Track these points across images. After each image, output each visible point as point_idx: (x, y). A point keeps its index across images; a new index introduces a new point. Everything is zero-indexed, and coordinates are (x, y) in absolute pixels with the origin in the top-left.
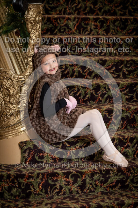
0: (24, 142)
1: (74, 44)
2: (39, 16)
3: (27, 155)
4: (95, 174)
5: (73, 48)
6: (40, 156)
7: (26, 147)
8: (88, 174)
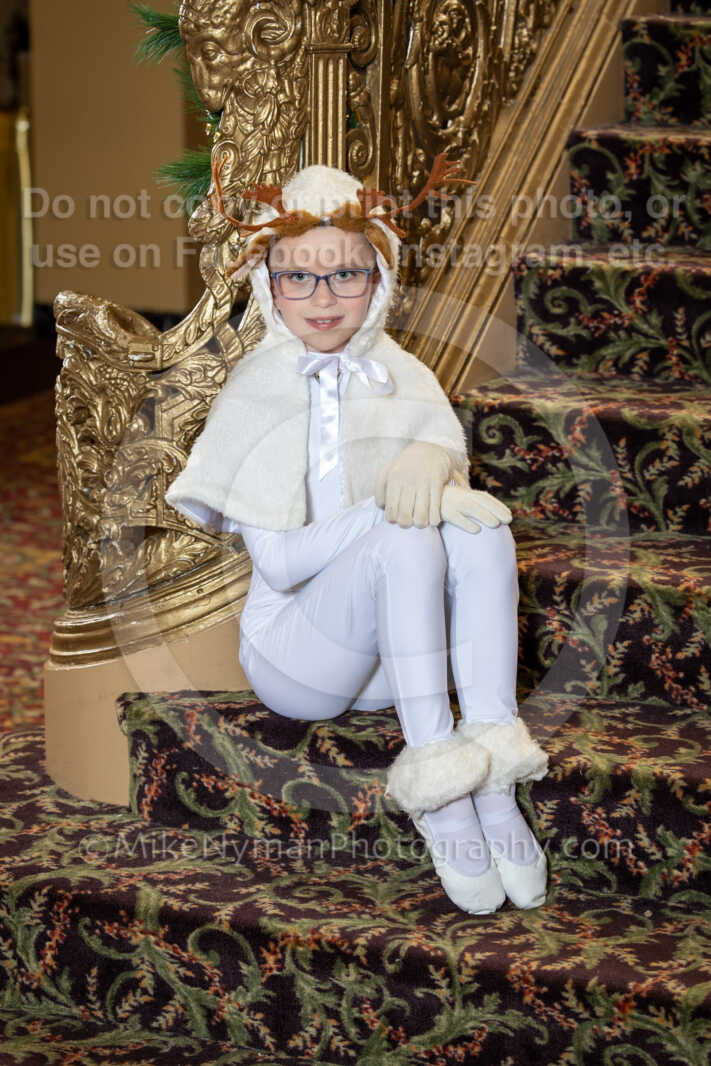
3: (141, 772)
6: (206, 789)
8: (294, 953)
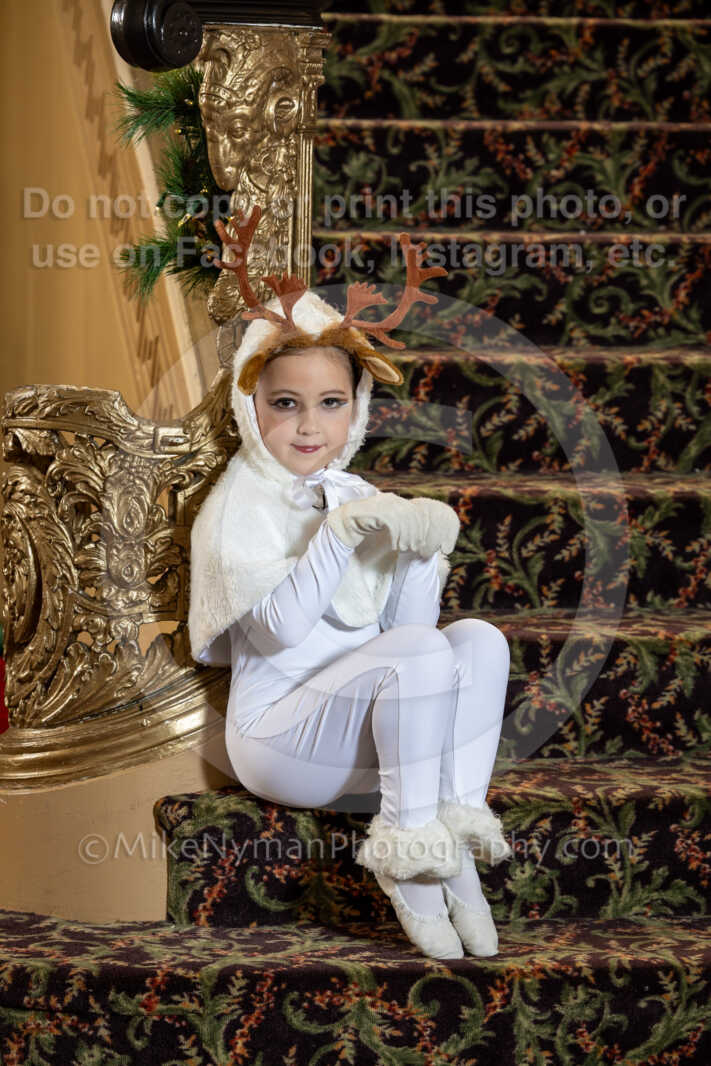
0: (184, 799)
1: (604, 278)
2: (280, 96)
3: (198, 875)
4: (567, 986)
5: (599, 298)
6: (278, 880)
7: (190, 828)
8: (522, 986)
